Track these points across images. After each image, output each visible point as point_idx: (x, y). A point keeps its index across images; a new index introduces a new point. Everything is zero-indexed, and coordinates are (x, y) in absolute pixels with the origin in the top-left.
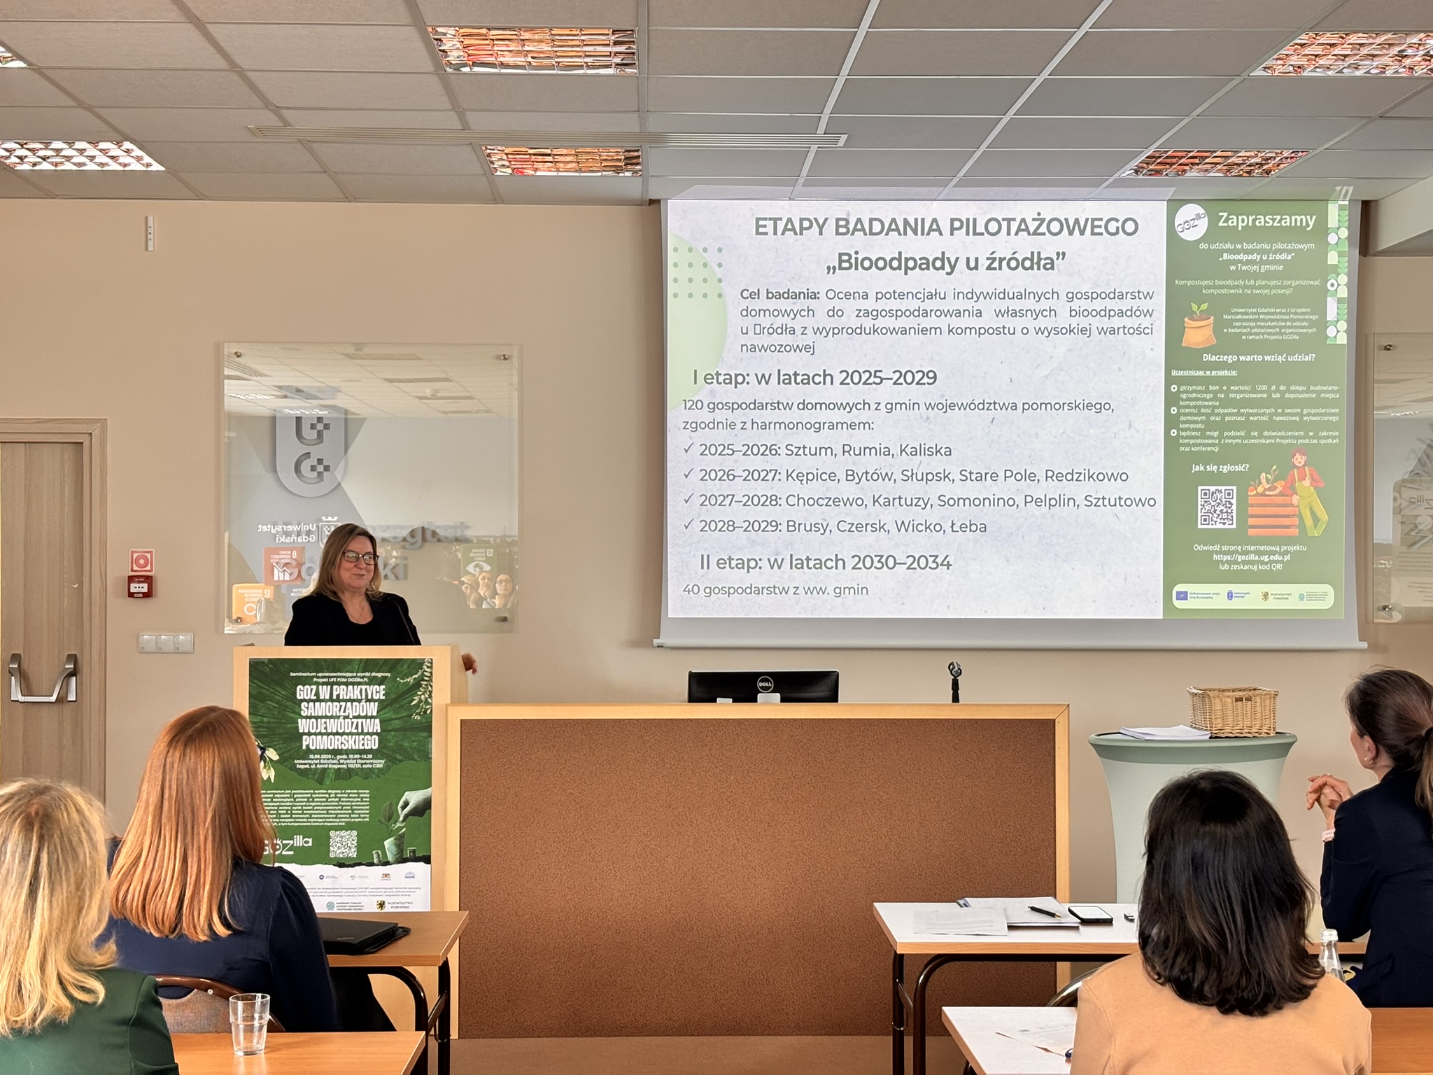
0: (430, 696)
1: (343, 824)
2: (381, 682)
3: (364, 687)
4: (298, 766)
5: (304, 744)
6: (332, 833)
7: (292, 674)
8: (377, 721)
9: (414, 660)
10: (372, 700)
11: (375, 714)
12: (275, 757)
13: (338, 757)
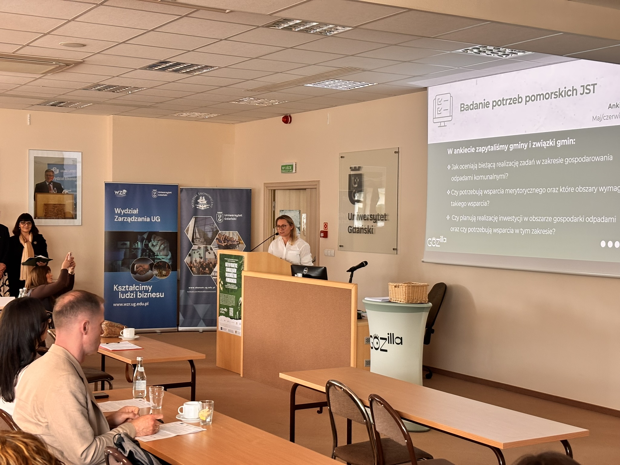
0: (244, 268)
1: (231, 306)
2: (236, 262)
3: (234, 264)
4: (226, 287)
5: (226, 280)
6: (230, 308)
7: (225, 259)
8: (236, 274)
9: (241, 256)
10: (235, 268)
11: (236, 272)
12: (222, 284)
13: (231, 285)
